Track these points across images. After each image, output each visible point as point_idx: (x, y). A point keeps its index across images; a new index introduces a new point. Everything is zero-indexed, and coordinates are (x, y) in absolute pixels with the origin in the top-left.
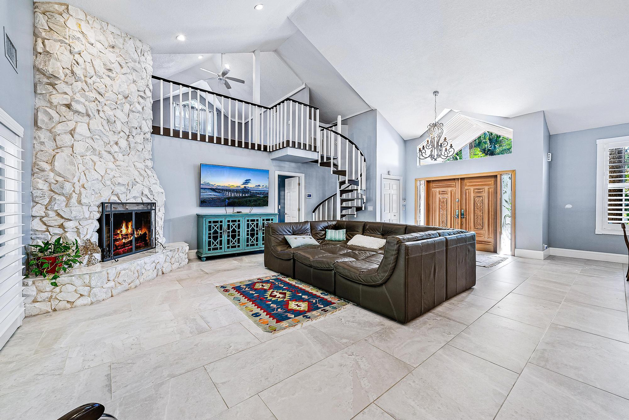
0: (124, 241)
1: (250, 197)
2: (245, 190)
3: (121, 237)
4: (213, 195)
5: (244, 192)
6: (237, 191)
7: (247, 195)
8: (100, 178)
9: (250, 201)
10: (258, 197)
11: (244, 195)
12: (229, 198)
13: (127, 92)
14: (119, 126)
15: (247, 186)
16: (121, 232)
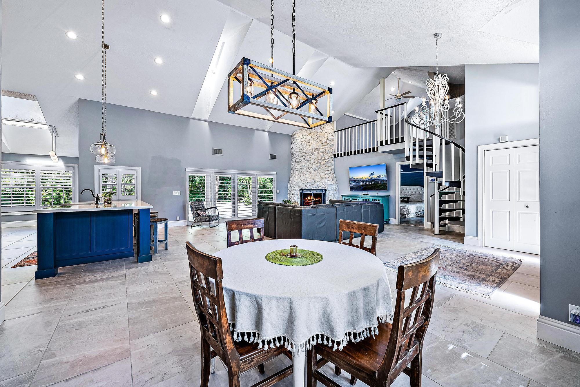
0: (309, 201)
1: (374, 184)
2: (371, 180)
3: (307, 200)
4: (355, 184)
5: (371, 181)
6: (367, 181)
7: (372, 183)
8: (301, 181)
9: (375, 187)
10: (380, 184)
11: (371, 183)
12: (363, 186)
13: (316, 147)
14: (312, 161)
15: (372, 177)
16: (308, 198)
